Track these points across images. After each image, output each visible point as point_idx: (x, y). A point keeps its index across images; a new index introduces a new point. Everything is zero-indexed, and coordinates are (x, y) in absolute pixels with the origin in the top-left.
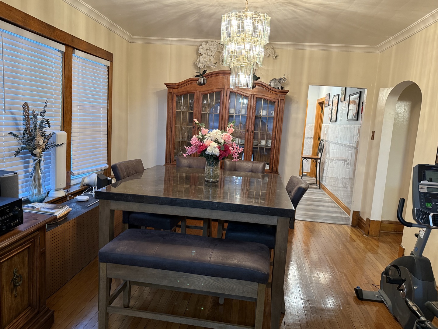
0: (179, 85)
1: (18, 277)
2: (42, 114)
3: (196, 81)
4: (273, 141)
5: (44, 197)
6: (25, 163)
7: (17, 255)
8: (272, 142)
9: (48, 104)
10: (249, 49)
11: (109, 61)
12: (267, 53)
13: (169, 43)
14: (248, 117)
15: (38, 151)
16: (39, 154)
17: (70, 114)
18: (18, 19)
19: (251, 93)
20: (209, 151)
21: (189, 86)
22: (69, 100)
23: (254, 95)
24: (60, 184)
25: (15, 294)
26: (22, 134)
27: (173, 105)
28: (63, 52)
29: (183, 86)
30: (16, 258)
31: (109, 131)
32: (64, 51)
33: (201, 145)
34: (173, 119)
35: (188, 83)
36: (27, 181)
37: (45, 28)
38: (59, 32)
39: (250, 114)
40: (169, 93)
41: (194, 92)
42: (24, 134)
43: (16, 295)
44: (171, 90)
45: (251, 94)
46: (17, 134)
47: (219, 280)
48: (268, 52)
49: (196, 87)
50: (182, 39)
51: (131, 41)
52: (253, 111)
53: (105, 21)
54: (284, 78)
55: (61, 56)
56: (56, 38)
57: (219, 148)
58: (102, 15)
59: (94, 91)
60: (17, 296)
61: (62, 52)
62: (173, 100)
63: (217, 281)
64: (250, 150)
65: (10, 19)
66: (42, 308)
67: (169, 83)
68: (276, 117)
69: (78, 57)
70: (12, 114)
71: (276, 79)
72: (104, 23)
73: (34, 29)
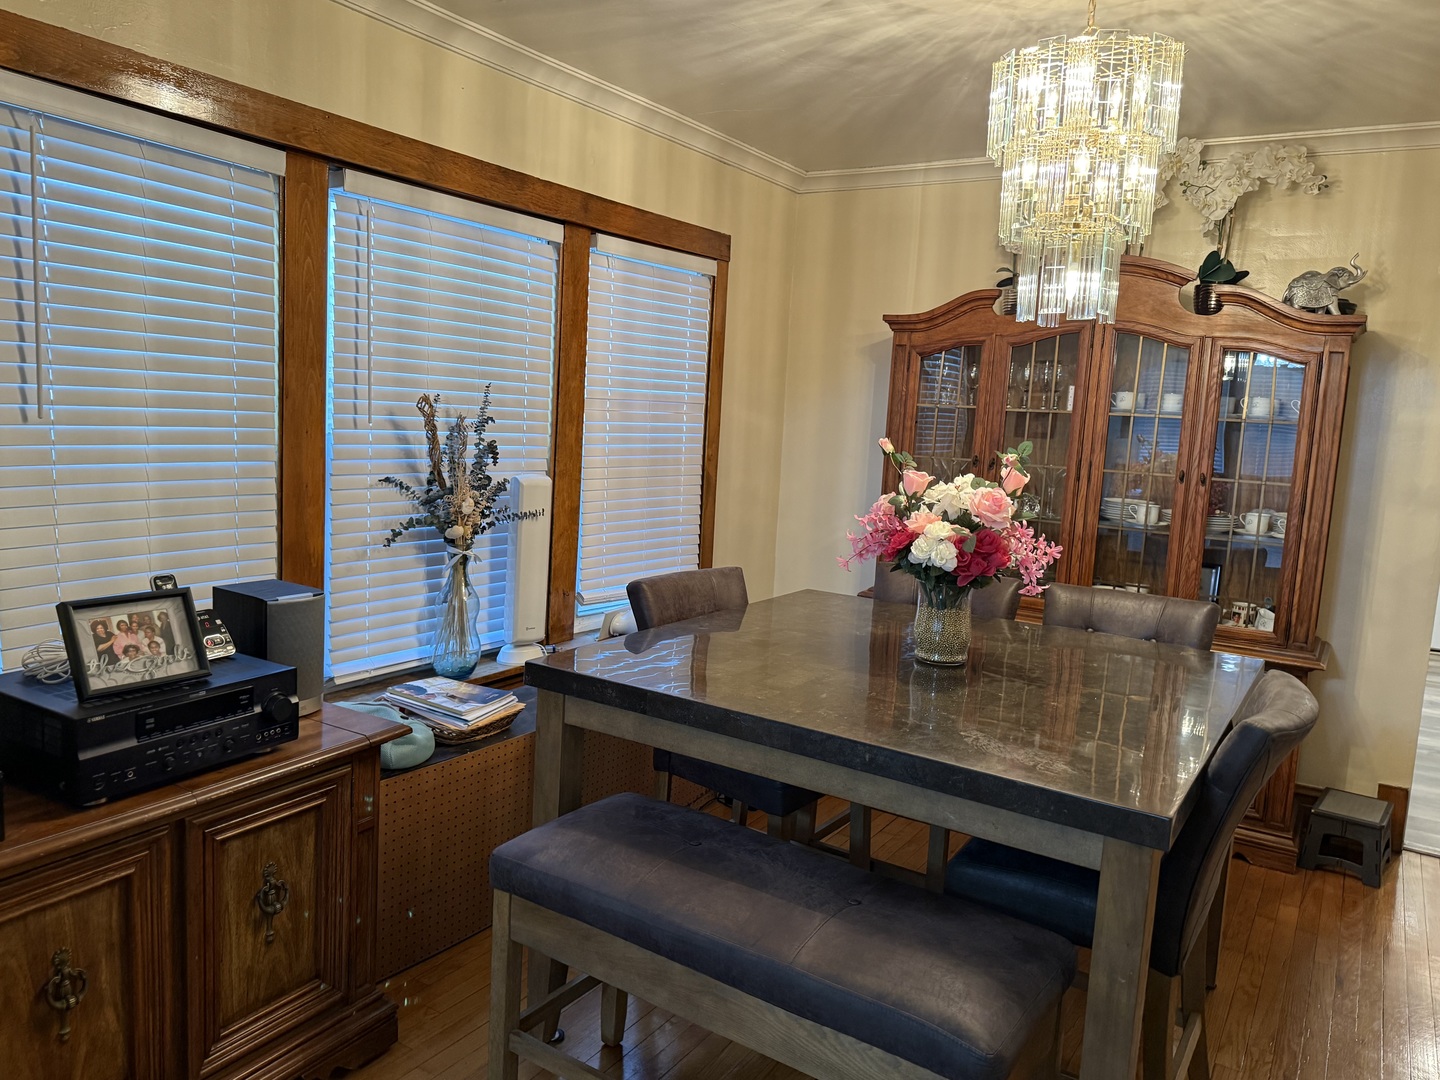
0: (931, 319)
1: (276, 887)
2: (482, 424)
3: (991, 302)
4: (1295, 521)
5: (473, 664)
6: (430, 562)
7: (278, 826)
8: (1289, 521)
9: (491, 396)
10: (1086, 173)
11: (715, 259)
12: (1283, 175)
13: (919, 179)
14: (1188, 424)
15: (458, 531)
16: (464, 538)
17: (578, 424)
18: (409, 166)
19: (1203, 334)
20: (919, 552)
21: (964, 319)
22: (574, 384)
23: (1213, 338)
24: (527, 629)
25: (267, 936)
26: (425, 483)
27: (907, 388)
28: (559, 244)
29: (945, 322)
30: (273, 835)
31: (708, 473)
32: (560, 240)
33: (898, 529)
34: (907, 434)
35: (962, 309)
36: (432, 615)
37: (495, 180)
38: (539, 188)
39: (1195, 411)
40: (898, 347)
41: (982, 338)
42: (430, 482)
43: (271, 938)
44: (905, 336)
45: (1203, 339)
46: (406, 482)
47: (824, 1036)
48: (1283, 171)
49: (990, 323)
50: (961, 161)
51: (802, 189)
52: (1207, 399)
53: (701, 139)
54: (1356, 268)
55: (555, 257)
56: (531, 205)
57: (959, 542)
58: (690, 120)
59: (659, 354)
60: (272, 942)
61: (556, 245)
62: (908, 369)
63: (818, 1037)
64: (1192, 549)
65: (385, 167)
66: (360, 990)
67: (897, 316)
68: (1307, 421)
69: (609, 256)
70: (396, 426)
71: (1314, 275)
72: (700, 144)
73: (460, 187)
